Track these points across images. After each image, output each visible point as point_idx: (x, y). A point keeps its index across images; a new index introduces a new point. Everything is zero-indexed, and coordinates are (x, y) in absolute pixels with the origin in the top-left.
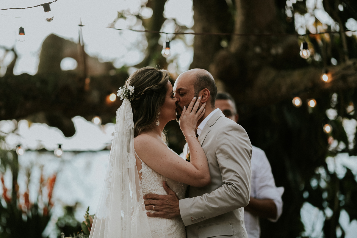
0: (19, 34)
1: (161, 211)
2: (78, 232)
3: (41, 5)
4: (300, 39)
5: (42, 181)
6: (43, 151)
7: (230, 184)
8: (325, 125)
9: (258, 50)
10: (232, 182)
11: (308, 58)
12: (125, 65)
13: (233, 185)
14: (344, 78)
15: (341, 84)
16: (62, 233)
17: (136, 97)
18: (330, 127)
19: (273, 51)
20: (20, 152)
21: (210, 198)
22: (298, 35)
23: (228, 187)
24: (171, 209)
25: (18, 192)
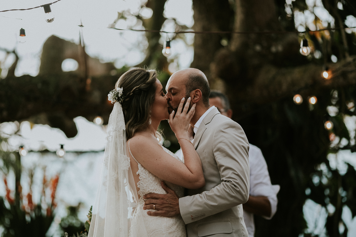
0: (20, 35)
1: (162, 210)
2: (82, 232)
3: (42, 6)
4: (300, 37)
5: (45, 182)
6: (45, 152)
7: (228, 182)
8: (326, 122)
9: (258, 48)
10: (231, 180)
11: (308, 56)
12: (126, 65)
13: (232, 183)
14: (344, 74)
15: (341, 80)
16: (66, 233)
17: (125, 99)
18: (331, 124)
19: (274, 49)
20: (23, 153)
21: (209, 196)
22: (297, 33)
23: (226, 185)
24: (171, 207)
25: (21, 193)
